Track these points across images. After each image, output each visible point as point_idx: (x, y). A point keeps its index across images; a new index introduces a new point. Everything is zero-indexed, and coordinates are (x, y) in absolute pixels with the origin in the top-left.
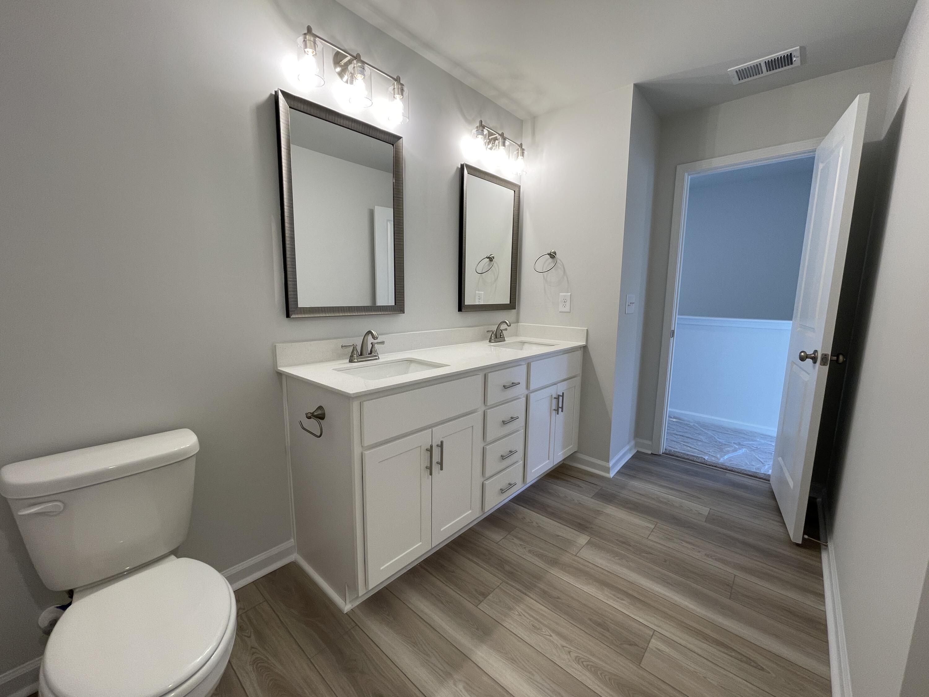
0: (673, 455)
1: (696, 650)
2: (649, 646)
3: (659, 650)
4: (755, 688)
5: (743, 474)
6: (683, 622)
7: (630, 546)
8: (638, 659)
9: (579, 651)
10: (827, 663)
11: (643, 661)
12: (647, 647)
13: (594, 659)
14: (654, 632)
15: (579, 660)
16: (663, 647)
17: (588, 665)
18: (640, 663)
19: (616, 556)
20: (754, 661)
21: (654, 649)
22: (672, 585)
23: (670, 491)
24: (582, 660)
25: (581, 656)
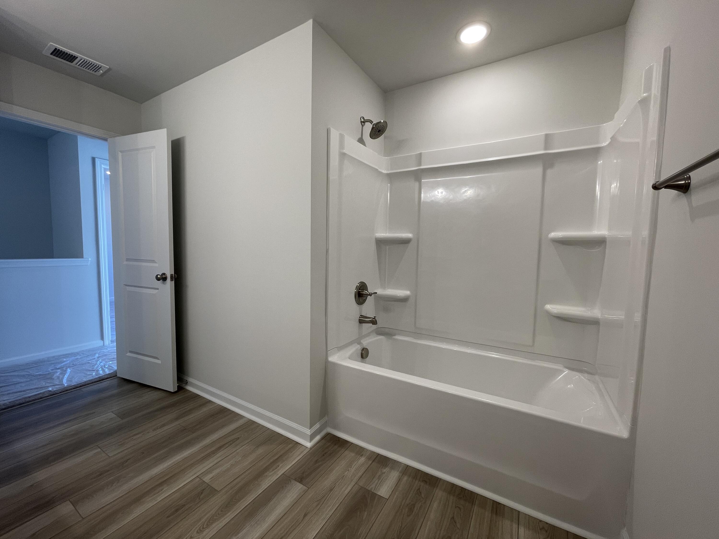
0: (13, 406)
1: (220, 459)
2: (207, 483)
3: (212, 478)
4: (247, 444)
5: (92, 383)
6: (197, 461)
7: (109, 471)
8: (213, 491)
9: (193, 530)
10: (242, 417)
11: (216, 489)
12: (207, 484)
13: (203, 520)
14: (198, 477)
15: (201, 531)
16: (211, 476)
17: (207, 525)
18: (217, 491)
19: (113, 483)
20: (234, 439)
21: (210, 480)
22: (166, 457)
23: (65, 426)
24: (202, 527)
25: (197, 529)
